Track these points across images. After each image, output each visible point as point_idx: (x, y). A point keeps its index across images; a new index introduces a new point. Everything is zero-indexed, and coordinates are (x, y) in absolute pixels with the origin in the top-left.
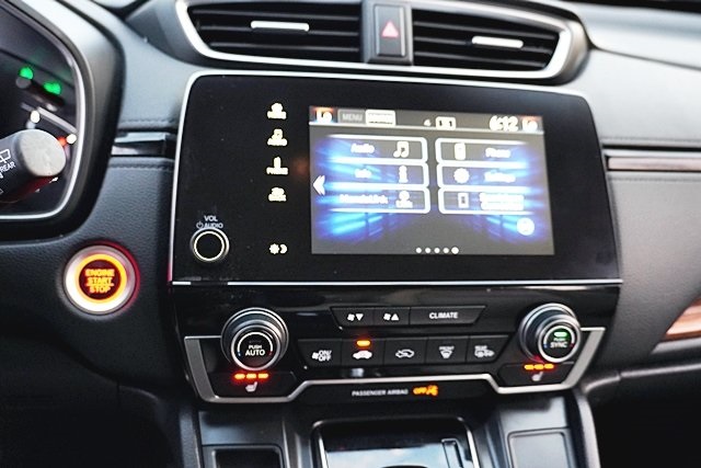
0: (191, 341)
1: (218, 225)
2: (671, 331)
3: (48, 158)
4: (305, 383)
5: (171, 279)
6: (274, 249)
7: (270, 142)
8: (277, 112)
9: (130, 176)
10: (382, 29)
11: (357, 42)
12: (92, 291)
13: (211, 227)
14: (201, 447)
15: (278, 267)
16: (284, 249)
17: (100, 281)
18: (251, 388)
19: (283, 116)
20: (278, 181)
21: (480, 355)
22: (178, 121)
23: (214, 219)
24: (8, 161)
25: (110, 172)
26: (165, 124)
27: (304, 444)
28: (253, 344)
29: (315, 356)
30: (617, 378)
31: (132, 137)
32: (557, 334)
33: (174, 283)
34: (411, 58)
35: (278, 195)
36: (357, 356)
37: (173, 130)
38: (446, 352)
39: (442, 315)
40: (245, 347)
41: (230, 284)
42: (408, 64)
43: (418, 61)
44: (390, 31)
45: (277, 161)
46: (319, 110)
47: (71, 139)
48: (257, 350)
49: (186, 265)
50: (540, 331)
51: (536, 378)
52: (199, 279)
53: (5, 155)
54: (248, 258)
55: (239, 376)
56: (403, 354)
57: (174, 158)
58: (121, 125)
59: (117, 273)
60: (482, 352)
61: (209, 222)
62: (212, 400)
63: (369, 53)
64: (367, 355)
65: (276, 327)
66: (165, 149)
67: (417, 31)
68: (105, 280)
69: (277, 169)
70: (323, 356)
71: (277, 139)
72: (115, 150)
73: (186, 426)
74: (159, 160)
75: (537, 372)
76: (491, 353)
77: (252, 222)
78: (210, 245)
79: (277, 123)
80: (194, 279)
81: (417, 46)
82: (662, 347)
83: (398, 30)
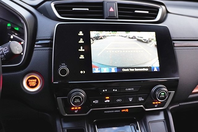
0: (59, 99)
1: (65, 66)
2: (193, 91)
3: (18, 49)
4: (91, 109)
5: (53, 82)
6: (82, 72)
7: (79, 42)
8: (81, 33)
10: (109, 9)
11: (103, 13)
12: (31, 86)
14: (62, 128)
15: (83, 77)
16: (84, 72)
18: (76, 112)
19: (83, 34)
20: (82, 53)
21: (140, 100)
22: (53, 37)
23: (64, 64)
24: (7, 50)
25: (34, 52)
26: (49, 38)
27: (91, 127)
28: (77, 99)
29: (94, 102)
30: (178, 105)
31: (40, 42)
32: (162, 94)
33: (54, 83)
34: (118, 17)
35: (82, 57)
36: (106, 101)
37: (52, 40)
38: (131, 99)
39: (129, 89)
40: (74, 100)
41: (69, 82)
42: (117, 19)
44: (111, 10)
45: (81, 47)
47: (22, 43)
48: (78, 101)
50: (157, 93)
51: (156, 106)
52: (61, 81)
53: (6, 49)
54: (74, 75)
55: (73, 108)
56: (118, 100)
57: (52, 47)
58: (37, 39)
59: (37, 80)
60: (141, 99)
61: (63, 65)
62: (65, 115)
63: (106, 16)
65: (83, 94)
66: (50, 45)
67: (119, 10)
68: (34, 82)
69: (82, 49)
70: (96, 102)
71: (81, 41)
72: (35, 46)
73: (58, 123)
74: (48, 48)
75: (156, 104)
76: (143, 99)
78: (64, 72)
79: (81, 37)
80: (59, 81)
81: (119, 14)
82: (191, 96)
83: (114, 9)
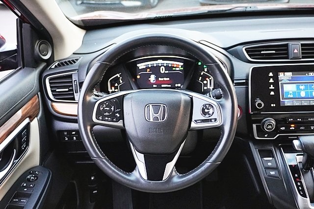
0: (254, 126)
4: (278, 135)
6: (272, 105)
8: (271, 74)
10: (294, 51)
11: (287, 54)
13: (259, 101)
15: (274, 109)
16: (275, 105)
18: (266, 136)
19: (272, 75)
20: (272, 90)
22: (248, 78)
23: (259, 99)
26: (245, 78)
27: (278, 149)
29: (281, 128)
33: (251, 113)
34: (301, 57)
35: (272, 93)
36: (291, 128)
37: (248, 80)
38: (312, 128)
39: (311, 119)
40: (267, 126)
42: (300, 59)
43: (303, 57)
44: (296, 51)
45: (272, 86)
46: (280, 73)
48: (270, 127)
49: (255, 109)
54: (267, 108)
55: (264, 133)
56: (302, 128)
57: (249, 86)
62: (257, 139)
63: (290, 57)
64: (293, 128)
65: (274, 122)
67: (302, 49)
69: (272, 87)
70: (283, 128)
71: (271, 81)
74: (245, 86)
77: (268, 100)
78: (260, 105)
79: (271, 77)
81: (303, 53)
83: (298, 50)
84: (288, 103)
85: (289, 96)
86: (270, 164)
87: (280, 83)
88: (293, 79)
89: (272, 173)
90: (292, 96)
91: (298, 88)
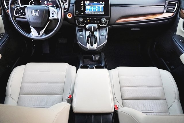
0: (76, 20)
3: (66, 7)
4: (85, 24)
8: (82, 2)
9: (71, 7)
13: (77, 12)
14: (77, 29)
15: (82, 15)
16: (83, 13)
17: (70, 16)
18: (81, 24)
28: (80, 20)
31: (71, 4)
35: (82, 9)
36: (88, 22)
37: (74, 4)
38: (95, 22)
39: (95, 19)
41: (79, 16)
45: (82, 6)
46: (86, 2)
47: (66, 3)
49: (76, 15)
51: (103, 25)
54: (80, 14)
56: (92, 22)
58: (71, 3)
60: (98, 22)
62: (78, 25)
65: (82, 19)
66: (74, 5)
70: (86, 22)
71: (82, 4)
73: (76, 27)
77: (80, 11)
82: (116, 23)
84: (87, 12)
85: (88, 10)
86: (81, 34)
87: (85, 5)
88: (89, 4)
89: (81, 37)
90: (89, 10)
91: (91, 7)
